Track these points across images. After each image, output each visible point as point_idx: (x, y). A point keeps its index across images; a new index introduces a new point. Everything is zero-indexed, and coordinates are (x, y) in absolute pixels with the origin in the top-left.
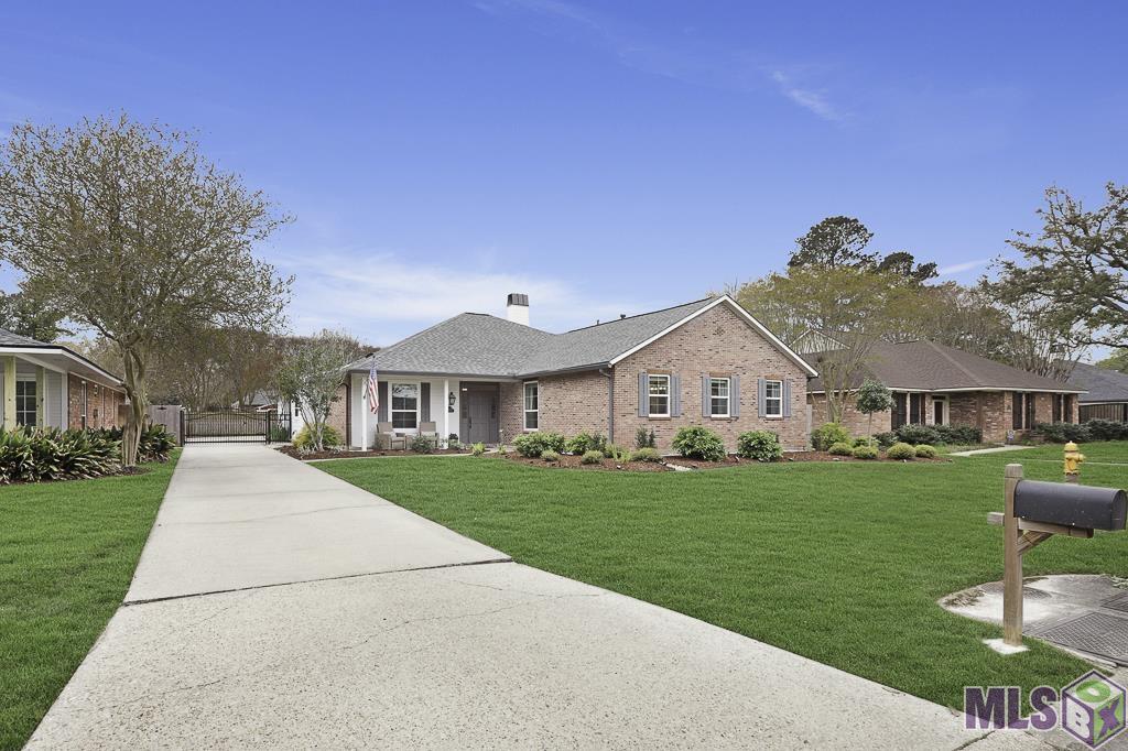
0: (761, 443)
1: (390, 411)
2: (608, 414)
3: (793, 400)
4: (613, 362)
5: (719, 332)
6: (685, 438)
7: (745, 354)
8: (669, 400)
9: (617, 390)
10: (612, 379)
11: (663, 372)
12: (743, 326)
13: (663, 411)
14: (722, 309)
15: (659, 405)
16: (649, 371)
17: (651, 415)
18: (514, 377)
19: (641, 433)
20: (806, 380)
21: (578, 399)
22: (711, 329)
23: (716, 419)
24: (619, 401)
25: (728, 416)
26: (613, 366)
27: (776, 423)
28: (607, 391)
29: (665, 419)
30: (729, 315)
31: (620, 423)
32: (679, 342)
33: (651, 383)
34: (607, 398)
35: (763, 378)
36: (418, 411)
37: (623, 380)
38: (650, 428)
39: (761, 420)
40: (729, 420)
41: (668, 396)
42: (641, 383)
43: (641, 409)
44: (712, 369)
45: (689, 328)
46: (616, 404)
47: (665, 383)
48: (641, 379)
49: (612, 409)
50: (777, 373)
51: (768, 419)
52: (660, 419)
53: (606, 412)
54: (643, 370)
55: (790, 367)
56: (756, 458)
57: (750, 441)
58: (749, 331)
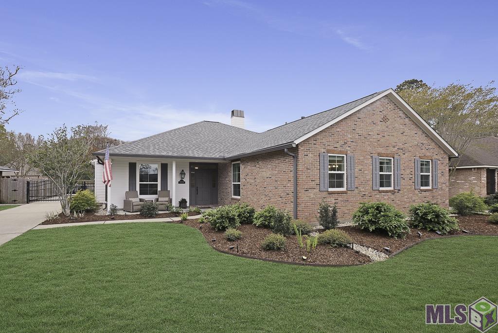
0: (437, 216)
1: (138, 183)
2: (292, 189)
3: (439, 175)
4: (297, 142)
5: (385, 119)
6: (367, 213)
7: (404, 138)
8: (345, 175)
9: (300, 167)
10: (296, 157)
11: (341, 152)
12: (403, 116)
13: (340, 185)
14: (386, 101)
15: (336, 180)
16: (328, 151)
17: (331, 190)
18: (224, 159)
19: (324, 208)
20: (448, 160)
21: (268, 175)
22: (378, 118)
23: (383, 192)
24: (302, 178)
25: (391, 188)
26: (297, 145)
27: (427, 194)
28: (292, 168)
29: (342, 193)
30: (392, 106)
31: (303, 197)
32: (353, 127)
33: (330, 161)
34: (292, 174)
35: (417, 158)
36: (159, 183)
37: (306, 158)
38: (331, 201)
39: (416, 192)
40: (393, 192)
41: (345, 172)
42: (322, 162)
43: (322, 185)
44: (381, 150)
45: (361, 115)
46: (300, 181)
47: (342, 161)
48: (322, 158)
49: (296, 184)
50: (428, 154)
51: (422, 191)
52: (338, 193)
53: (291, 187)
54: (323, 150)
55: (437, 150)
56: (432, 231)
57: (426, 214)
58: (407, 120)
